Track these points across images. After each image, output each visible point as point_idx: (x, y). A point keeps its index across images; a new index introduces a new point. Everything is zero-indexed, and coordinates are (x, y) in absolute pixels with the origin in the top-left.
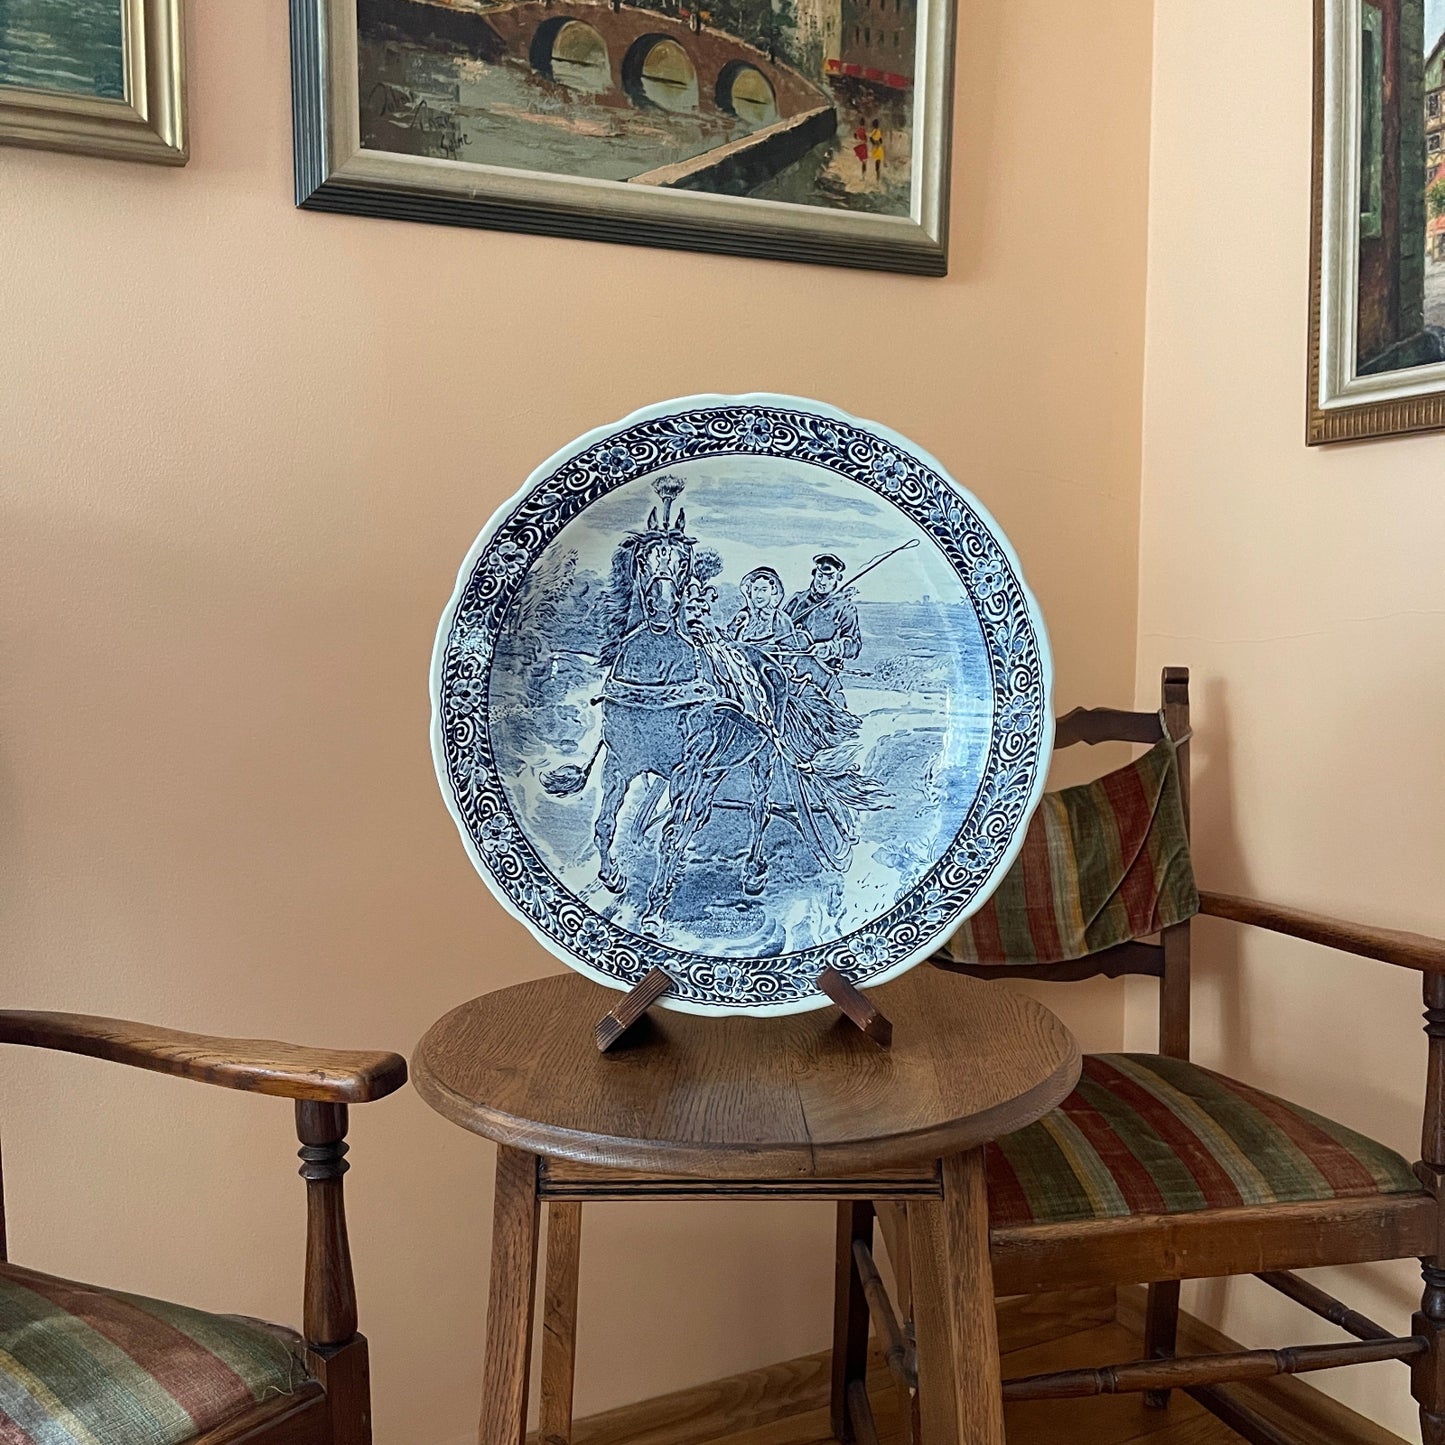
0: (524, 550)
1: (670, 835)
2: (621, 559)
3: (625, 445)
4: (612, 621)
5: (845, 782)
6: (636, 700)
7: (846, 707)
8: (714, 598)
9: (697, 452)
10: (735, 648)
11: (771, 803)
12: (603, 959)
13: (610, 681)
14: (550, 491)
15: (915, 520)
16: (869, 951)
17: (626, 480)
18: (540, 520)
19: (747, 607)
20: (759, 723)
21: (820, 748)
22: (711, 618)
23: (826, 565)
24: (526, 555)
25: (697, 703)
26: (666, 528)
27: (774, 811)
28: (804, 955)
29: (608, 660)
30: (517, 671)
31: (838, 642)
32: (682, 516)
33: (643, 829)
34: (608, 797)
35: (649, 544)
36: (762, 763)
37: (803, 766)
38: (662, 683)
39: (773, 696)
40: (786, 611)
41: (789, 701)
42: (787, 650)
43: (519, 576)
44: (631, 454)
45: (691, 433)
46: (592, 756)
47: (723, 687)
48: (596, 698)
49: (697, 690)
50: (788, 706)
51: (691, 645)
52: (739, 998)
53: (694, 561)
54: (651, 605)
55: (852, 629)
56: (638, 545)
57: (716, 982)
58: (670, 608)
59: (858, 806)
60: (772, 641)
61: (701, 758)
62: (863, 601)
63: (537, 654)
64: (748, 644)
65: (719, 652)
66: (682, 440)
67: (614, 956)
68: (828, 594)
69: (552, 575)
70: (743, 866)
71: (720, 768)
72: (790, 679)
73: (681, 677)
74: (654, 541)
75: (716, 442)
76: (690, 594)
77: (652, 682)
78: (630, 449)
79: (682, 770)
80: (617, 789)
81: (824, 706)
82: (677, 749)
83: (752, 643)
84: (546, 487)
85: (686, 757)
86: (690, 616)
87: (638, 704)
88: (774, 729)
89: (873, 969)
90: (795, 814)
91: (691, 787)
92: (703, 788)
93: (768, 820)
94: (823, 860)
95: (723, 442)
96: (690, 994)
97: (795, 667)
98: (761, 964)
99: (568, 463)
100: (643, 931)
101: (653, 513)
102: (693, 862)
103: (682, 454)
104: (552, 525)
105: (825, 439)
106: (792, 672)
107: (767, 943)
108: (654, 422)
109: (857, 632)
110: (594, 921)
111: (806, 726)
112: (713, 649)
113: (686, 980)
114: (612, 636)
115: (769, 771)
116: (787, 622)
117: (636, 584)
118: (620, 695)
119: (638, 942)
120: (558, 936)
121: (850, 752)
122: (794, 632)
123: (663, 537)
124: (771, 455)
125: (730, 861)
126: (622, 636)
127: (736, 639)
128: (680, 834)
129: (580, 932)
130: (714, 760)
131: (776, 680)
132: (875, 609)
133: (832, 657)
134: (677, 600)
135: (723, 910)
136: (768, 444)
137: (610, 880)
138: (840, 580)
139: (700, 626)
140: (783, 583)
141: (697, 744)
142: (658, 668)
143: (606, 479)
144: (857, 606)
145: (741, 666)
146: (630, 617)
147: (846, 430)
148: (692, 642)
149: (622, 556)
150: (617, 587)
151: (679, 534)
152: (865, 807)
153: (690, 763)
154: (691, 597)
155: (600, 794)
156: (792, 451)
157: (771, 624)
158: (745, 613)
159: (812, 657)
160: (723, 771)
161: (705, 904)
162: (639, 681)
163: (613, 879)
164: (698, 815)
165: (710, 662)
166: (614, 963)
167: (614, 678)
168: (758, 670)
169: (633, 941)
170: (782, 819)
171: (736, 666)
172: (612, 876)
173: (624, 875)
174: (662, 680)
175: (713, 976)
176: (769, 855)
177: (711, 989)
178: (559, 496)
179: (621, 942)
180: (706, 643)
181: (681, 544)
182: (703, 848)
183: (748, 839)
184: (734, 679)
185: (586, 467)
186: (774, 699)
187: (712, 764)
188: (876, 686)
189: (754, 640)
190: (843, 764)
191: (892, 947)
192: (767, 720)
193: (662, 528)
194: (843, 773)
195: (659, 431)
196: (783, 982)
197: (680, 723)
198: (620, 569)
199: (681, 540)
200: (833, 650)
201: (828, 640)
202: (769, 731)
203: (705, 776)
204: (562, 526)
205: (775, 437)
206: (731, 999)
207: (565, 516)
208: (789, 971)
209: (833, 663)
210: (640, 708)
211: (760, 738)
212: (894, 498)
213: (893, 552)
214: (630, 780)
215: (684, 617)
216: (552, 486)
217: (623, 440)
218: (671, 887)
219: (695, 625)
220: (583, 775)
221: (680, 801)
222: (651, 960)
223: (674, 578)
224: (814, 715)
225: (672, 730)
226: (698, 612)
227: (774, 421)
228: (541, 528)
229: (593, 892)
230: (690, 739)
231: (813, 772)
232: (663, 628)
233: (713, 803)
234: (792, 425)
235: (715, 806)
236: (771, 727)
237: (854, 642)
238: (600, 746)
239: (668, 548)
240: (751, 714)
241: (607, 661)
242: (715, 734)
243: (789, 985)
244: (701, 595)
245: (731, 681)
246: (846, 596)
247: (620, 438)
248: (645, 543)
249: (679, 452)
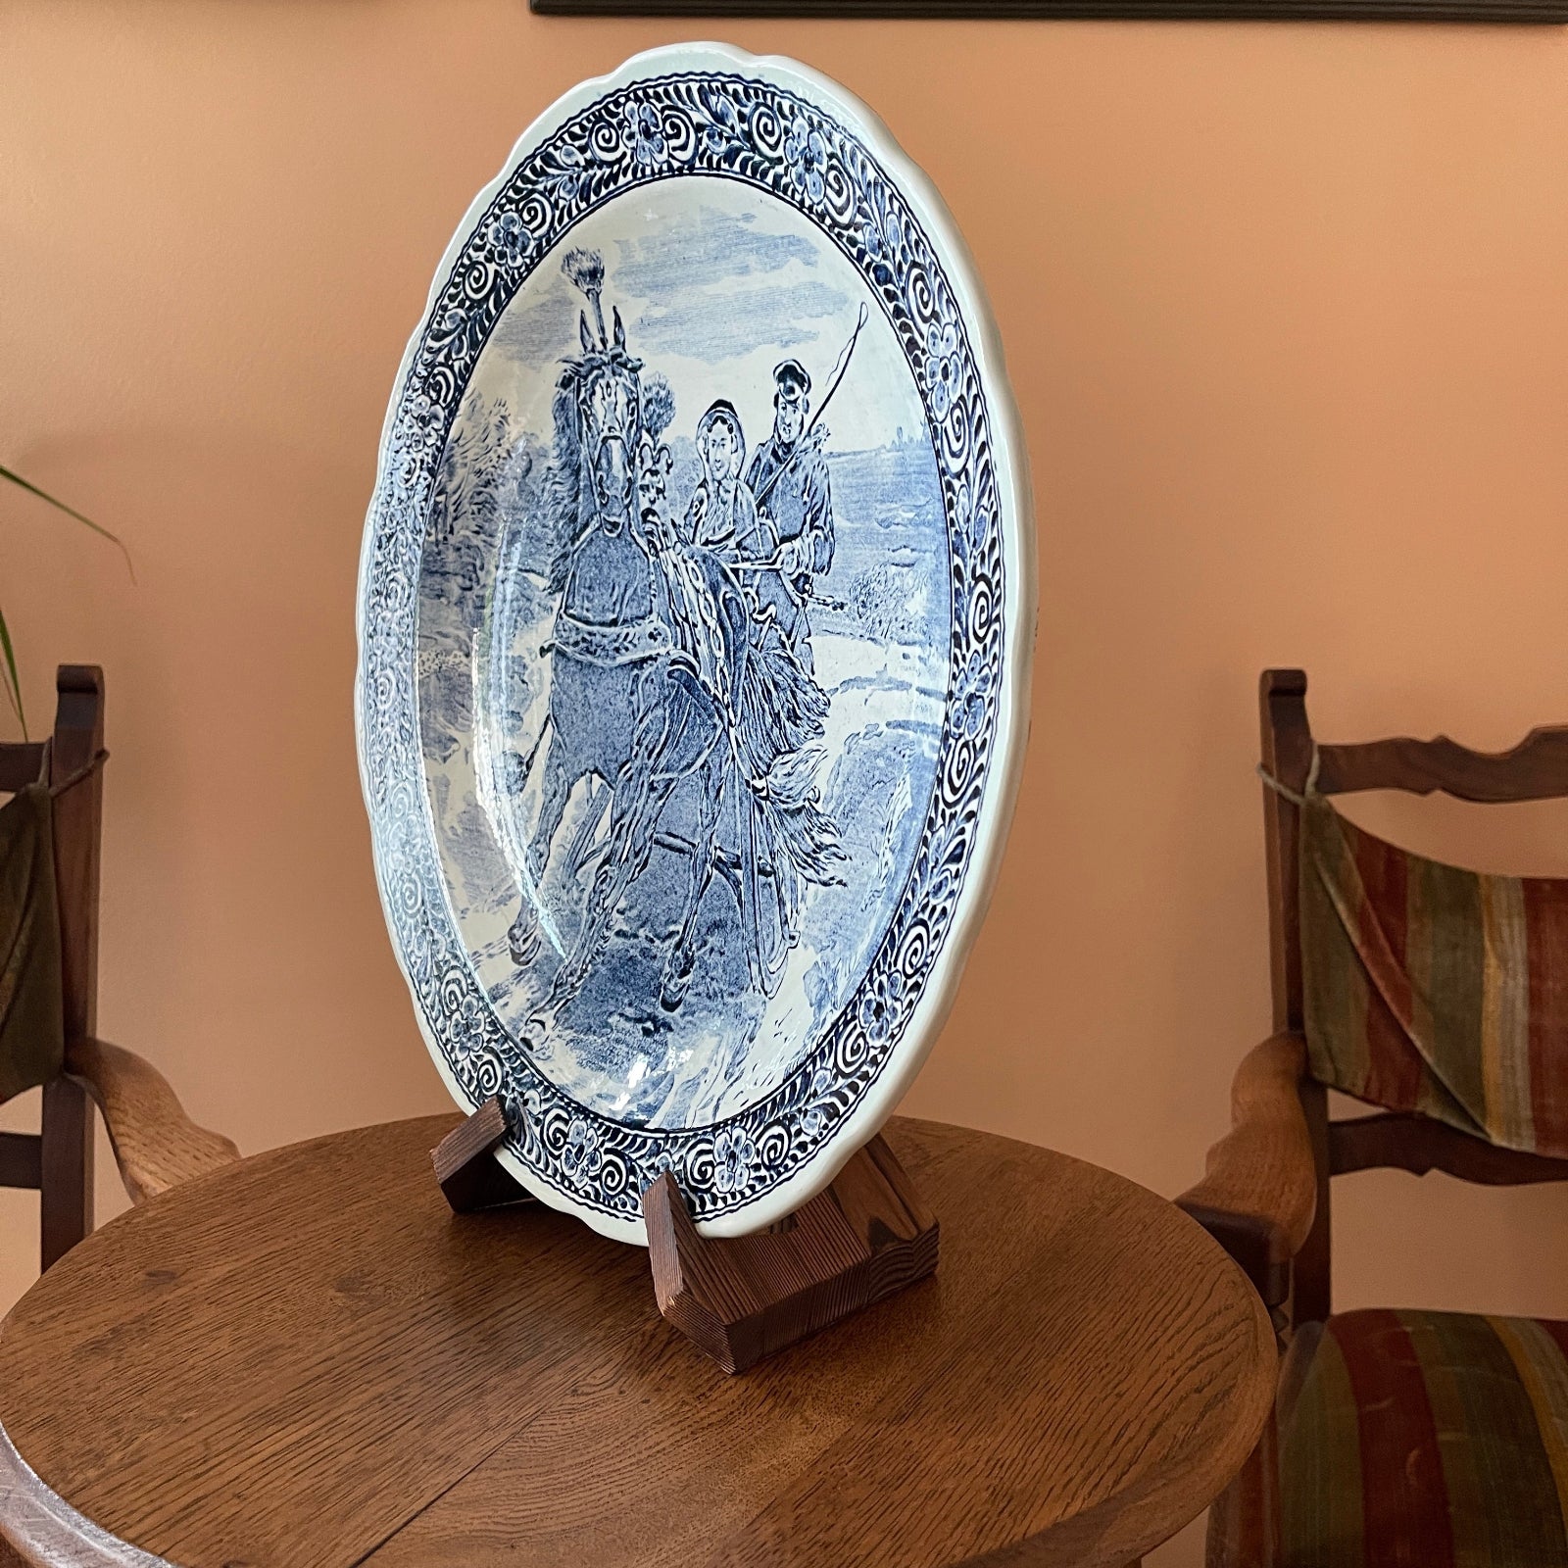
0: (438, 406)
1: (602, 883)
2: (563, 409)
3: (513, 207)
4: (562, 516)
6: (588, 651)
7: (813, 673)
8: (670, 466)
9: (593, 198)
10: (692, 557)
11: (716, 848)
12: (467, 1064)
13: (561, 618)
14: (451, 306)
15: (849, 256)
16: (731, 1162)
17: (529, 271)
18: (448, 357)
19: (705, 480)
20: (715, 697)
21: (779, 752)
22: (666, 504)
23: (789, 383)
24: (442, 414)
25: (650, 658)
26: (605, 347)
27: (718, 864)
28: (666, 1139)
29: (559, 581)
30: (454, 599)
31: (807, 541)
32: (618, 322)
33: (575, 867)
34: (546, 809)
35: (591, 378)
36: (714, 771)
37: (759, 784)
38: (614, 623)
39: (732, 648)
40: (747, 483)
41: (749, 659)
42: (748, 559)
43: (438, 448)
44: (524, 221)
45: (577, 164)
46: (537, 738)
47: (678, 629)
48: (546, 646)
49: (651, 636)
50: (747, 668)
51: (646, 554)
52: (579, 1186)
53: (643, 402)
54: (601, 487)
55: (824, 511)
56: (579, 381)
57: (567, 1146)
58: (623, 489)
59: (810, 873)
60: (732, 543)
61: (649, 757)
62: (836, 451)
63: (479, 572)
64: (705, 550)
65: (675, 566)
66: (571, 178)
67: (479, 1064)
68: (793, 443)
69: (482, 445)
70: (669, 955)
71: (668, 776)
72: (751, 615)
73: (636, 612)
74: (595, 372)
75: (608, 171)
76: (642, 462)
77: (605, 619)
78: (520, 212)
79: (629, 774)
80: (558, 796)
81: (788, 669)
82: (624, 738)
83: (711, 547)
84: (446, 301)
85: (634, 753)
86: (645, 505)
87: (589, 658)
88: (730, 710)
89: (724, 1199)
90: (739, 873)
91: (635, 804)
92: (647, 807)
93: (709, 877)
94: (755, 967)
95: (616, 168)
96: (533, 1157)
97: (757, 593)
98: (621, 1135)
99: (461, 256)
100: (521, 1035)
101: (583, 322)
102: (619, 933)
103: (577, 206)
104: (462, 362)
105: (720, 118)
106: (754, 601)
107: (642, 1102)
108: (533, 156)
109: (829, 517)
110: (475, 1003)
111: (766, 707)
112: (669, 557)
113: (537, 1130)
114: (563, 542)
115: (720, 787)
116: (749, 505)
117: (584, 451)
118: (571, 641)
119: (511, 1049)
120: (434, 1014)
121: (812, 762)
122: (757, 526)
123: (604, 364)
124: (673, 176)
125: (657, 942)
126: (573, 540)
127: (693, 542)
128: (613, 882)
129: (456, 1015)
130: (663, 761)
131: (736, 618)
132: (849, 467)
133: (800, 570)
134: (630, 474)
135: (628, 1025)
136: (665, 156)
137: (521, 942)
138: (807, 411)
139: (655, 519)
140: (743, 427)
141: (647, 731)
142: (611, 595)
143: (507, 272)
144: (828, 462)
145: (698, 591)
146: (580, 509)
147: (740, 88)
148: (646, 549)
149: (562, 403)
150: (564, 459)
151: (620, 355)
152: (815, 877)
153: (638, 763)
154: (645, 468)
155: (540, 799)
156: (693, 157)
157: (731, 511)
158: (702, 491)
159: (777, 571)
160: (672, 780)
161: (613, 1009)
162: (592, 619)
163: (525, 941)
164: (637, 855)
165: (665, 584)
166: (475, 1075)
167: (565, 612)
168: (716, 599)
169: (506, 1046)
170: (724, 879)
171: (692, 587)
172: (525, 936)
173: (540, 938)
174: (615, 616)
175: (565, 1135)
176: (700, 943)
177: (557, 1158)
178: (462, 312)
179: (493, 1044)
180: (662, 550)
181: (626, 372)
182: (635, 912)
183: (682, 908)
184: (690, 615)
185: (481, 256)
186: (732, 652)
187: (661, 767)
188: (848, 631)
189: (713, 543)
190: (802, 784)
191: (757, 1167)
192: (724, 694)
193: (599, 347)
194: (800, 804)
195: (544, 173)
196: (632, 1179)
197: (632, 693)
198: (563, 428)
199: (624, 365)
200: (802, 558)
201: (794, 537)
202: (725, 713)
203: (652, 788)
204: (474, 360)
205: (669, 137)
206: (571, 1183)
207: (475, 345)
208: (644, 1163)
209: (801, 584)
210: (591, 664)
211: (715, 726)
212: (822, 216)
213: (855, 337)
214: (573, 784)
215: (638, 505)
216: (452, 298)
217: (510, 201)
218: (586, 970)
219: (650, 518)
220: (524, 768)
221: (622, 826)
222: (514, 1084)
223: (624, 435)
224: (776, 685)
225: (621, 705)
226: (653, 493)
227: (659, 106)
228: (451, 368)
229: (491, 956)
230: (641, 721)
231: (766, 798)
232: (615, 525)
233: (655, 836)
234: (680, 105)
235: (657, 842)
236: (727, 707)
237: (826, 539)
238: (546, 724)
239: (612, 383)
240: (707, 680)
241: (558, 584)
242: (667, 715)
243: (634, 1187)
244: (654, 463)
245: (686, 619)
246: (815, 444)
247: (505, 196)
248: (585, 378)
249: (573, 202)
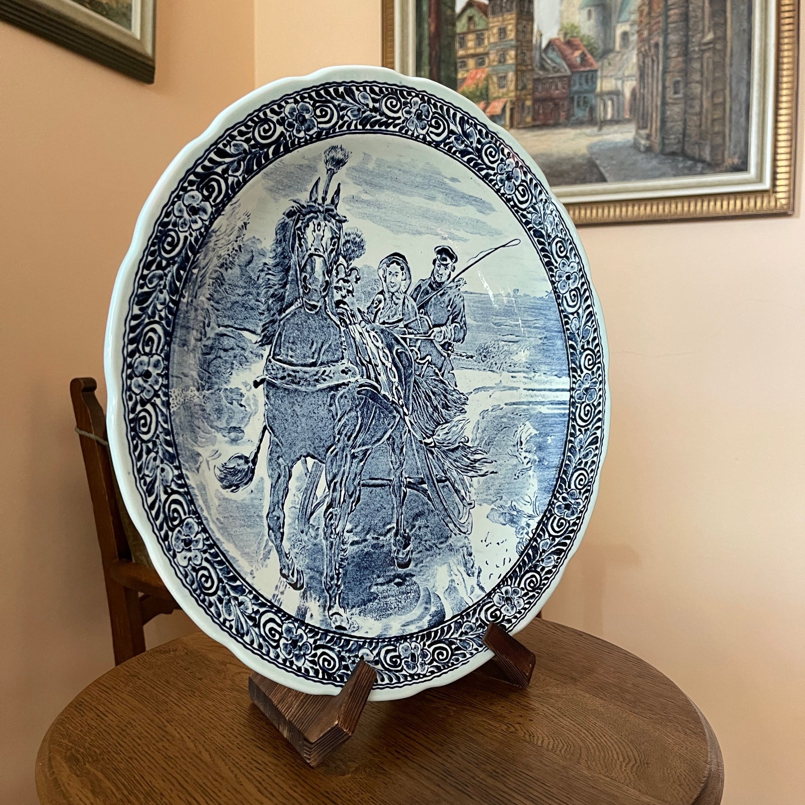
0: (208, 203)
1: (330, 520)
2: (283, 229)
3: (312, 102)
4: (273, 296)
5: (459, 453)
6: (293, 382)
7: (456, 386)
8: (358, 279)
9: (368, 127)
10: (373, 330)
11: (406, 478)
12: (308, 665)
13: (270, 361)
14: (238, 138)
15: (520, 221)
16: (509, 602)
17: (307, 143)
18: (225, 171)
19: (383, 291)
20: (393, 402)
21: (439, 424)
22: (354, 299)
23: (444, 256)
24: (209, 210)
25: (344, 384)
26: (324, 203)
27: (409, 485)
28: (462, 618)
29: (268, 338)
30: (191, 348)
31: (449, 328)
32: (337, 192)
33: (307, 516)
34: (275, 487)
35: (308, 216)
36: (397, 440)
37: (428, 441)
38: (314, 364)
39: (403, 377)
40: (412, 297)
41: (415, 382)
42: (412, 333)
43: (201, 233)
44: (315, 114)
45: (367, 105)
46: (257, 443)
47: (364, 368)
48: (258, 380)
49: (343, 371)
50: (414, 386)
51: (338, 326)
52: (424, 672)
53: (342, 241)
54: (305, 282)
55: (460, 316)
56: (299, 216)
57: (403, 661)
58: (321, 286)
59: (471, 474)
60: (401, 324)
61: (348, 440)
62: (469, 291)
63: (206, 328)
64: (383, 327)
65: (360, 333)
66: (359, 110)
67: (316, 659)
68: (443, 283)
69: (227, 238)
70: (392, 541)
71: (364, 448)
72: (415, 360)
73: (330, 358)
74: (312, 214)
75: (385, 119)
76: (338, 273)
77: (306, 362)
78: (315, 109)
79: (334, 452)
80: (282, 477)
81: (440, 386)
82: (328, 432)
83: (386, 325)
84: (235, 133)
85: (337, 439)
86: (337, 297)
87: (295, 386)
88: (404, 408)
89: (515, 617)
90: (425, 486)
91: (343, 469)
92: (352, 468)
93: (405, 494)
94: (451, 526)
95: (390, 121)
96: (387, 681)
97: (419, 350)
98: (433, 634)
99: (259, 110)
100: (334, 626)
101: (317, 184)
102: (353, 544)
103: (356, 125)
104: (236, 179)
105: (467, 136)
106: (417, 354)
107: (430, 613)
108: (340, 84)
109: (464, 319)
110: (291, 625)
111: (428, 404)
112: (355, 330)
113: (379, 667)
114: (272, 312)
115: (403, 447)
116: (413, 307)
117: (294, 258)
118: (279, 376)
119: (333, 637)
120: (264, 651)
121: (460, 426)
122: (418, 317)
123: (320, 211)
124: (424, 143)
125: (381, 538)
126: (280, 313)
127: (374, 322)
128: (338, 517)
129: (283, 641)
130: (359, 441)
131: (405, 361)
132: (477, 299)
133: (446, 340)
134: (327, 278)
135: (385, 587)
136: (424, 132)
137: (291, 577)
138: (453, 271)
139: (346, 307)
140: (411, 269)
141: (345, 426)
142: (310, 348)
143: (290, 136)
144: (464, 295)
145: (378, 348)
146: (287, 294)
147: (484, 131)
148: (338, 323)
149: (284, 226)
150: (278, 260)
151: (332, 210)
152: (475, 474)
153: (340, 444)
154: (339, 277)
155: (268, 483)
156: (441, 142)
157: (400, 309)
158: (381, 296)
159: (431, 340)
160: (368, 450)
161: (369, 584)
162: (295, 362)
163: (293, 574)
164: (351, 496)
165: (353, 343)
166: (318, 667)
167: (273, 358)
168: (391, 352)
169: (328, 638)
170: (416, 492)
171: (374, 347)
172: (291, 572)
173: (300, 569)
174: (314, 360)
175: (399, 657)
176: (410, 527)
177: (401, 671)
178: (246, 146)
179: (318, 643)
180: (350, 324)
181: (334, 221)
182: (359, 528)
183: (392, 515)
184: (372, 360)
185: (275, 118)
186: (404, 379)
187: (358, 444)
188: (476, 367)
189: (388, 323)
190: (456, 437)
191: (526, 595)
192: (399, 400)
193: (320, 201)
194: (457, 445)
195: (342, 96)
196: (453, 647)
197: (331, 405)
198: (281, 241)
199: (334, 217)
200: (446, 335)
201: (442, 325)
202: (401, 410)
203: (354, 456)
204: (245, 181)
205: (431, 126)
206: (419, 675)
207: (249, 171)
208: (455, 636)
209: (446, 346)
210: (296, 390)
211: (394, 417)
212: (509, 200)
213: (496, 249)
214: (292, 467)
215: (333, 297)
216: (241, 133)
217: (311, 98)
218: (339, 573)
219: (342, 305)
220: (250, 464)
221: (335, 483)
222: (347, 654)
223: (326, 255)
224: (434, 393)
225: (323, 412)
226: (344, 292)
227: (434, 110)
228: (226, 180)
229: (282, 593)
230: (339, 420)
231: (435, 446)
232: (315, 307)
233: (362, 482)
234: (446, 117)
235: (364, 485)
236: (402, 406)
237: (461, 328)
238: (263, 432)
239: (323, 223)
240: (387, 394)
241: (267, 340)
242: (359, 415)
243: (458, 649)
244: (346, 276)
245: (370, 362)
246: (457, 286)
247: (309, 93)
248: (304, 215)
249: (354, 122)
